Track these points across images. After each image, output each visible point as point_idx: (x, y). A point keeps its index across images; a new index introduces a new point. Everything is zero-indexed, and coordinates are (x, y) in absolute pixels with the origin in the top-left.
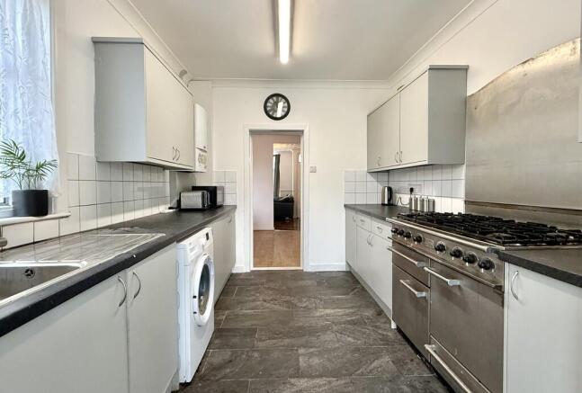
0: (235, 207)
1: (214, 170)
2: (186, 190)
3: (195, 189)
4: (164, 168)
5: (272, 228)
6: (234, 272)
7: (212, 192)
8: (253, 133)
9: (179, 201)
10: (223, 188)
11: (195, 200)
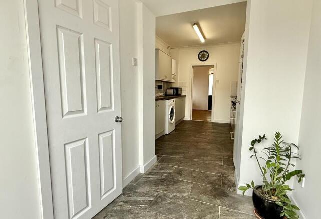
0: (185, 96)
1: (179, 81)
2: (168, 89)
3: (171, 88)
4: (162, 81)
5: (207, 109)
6: (184, 119)
7: (177, 89)
8: (193, 67)
9: (166, 92)
10: (181, 88)
11: (171, 92)
